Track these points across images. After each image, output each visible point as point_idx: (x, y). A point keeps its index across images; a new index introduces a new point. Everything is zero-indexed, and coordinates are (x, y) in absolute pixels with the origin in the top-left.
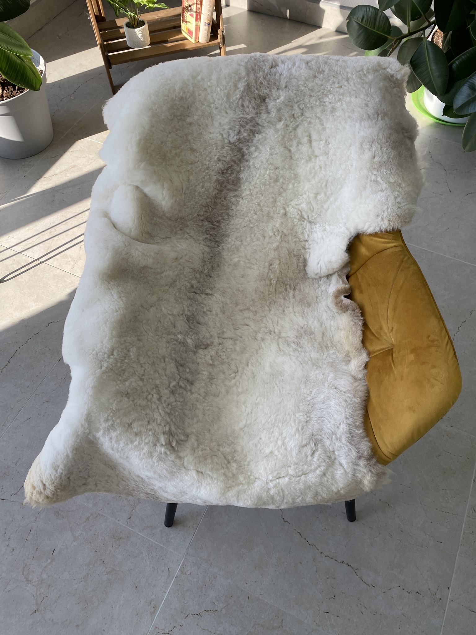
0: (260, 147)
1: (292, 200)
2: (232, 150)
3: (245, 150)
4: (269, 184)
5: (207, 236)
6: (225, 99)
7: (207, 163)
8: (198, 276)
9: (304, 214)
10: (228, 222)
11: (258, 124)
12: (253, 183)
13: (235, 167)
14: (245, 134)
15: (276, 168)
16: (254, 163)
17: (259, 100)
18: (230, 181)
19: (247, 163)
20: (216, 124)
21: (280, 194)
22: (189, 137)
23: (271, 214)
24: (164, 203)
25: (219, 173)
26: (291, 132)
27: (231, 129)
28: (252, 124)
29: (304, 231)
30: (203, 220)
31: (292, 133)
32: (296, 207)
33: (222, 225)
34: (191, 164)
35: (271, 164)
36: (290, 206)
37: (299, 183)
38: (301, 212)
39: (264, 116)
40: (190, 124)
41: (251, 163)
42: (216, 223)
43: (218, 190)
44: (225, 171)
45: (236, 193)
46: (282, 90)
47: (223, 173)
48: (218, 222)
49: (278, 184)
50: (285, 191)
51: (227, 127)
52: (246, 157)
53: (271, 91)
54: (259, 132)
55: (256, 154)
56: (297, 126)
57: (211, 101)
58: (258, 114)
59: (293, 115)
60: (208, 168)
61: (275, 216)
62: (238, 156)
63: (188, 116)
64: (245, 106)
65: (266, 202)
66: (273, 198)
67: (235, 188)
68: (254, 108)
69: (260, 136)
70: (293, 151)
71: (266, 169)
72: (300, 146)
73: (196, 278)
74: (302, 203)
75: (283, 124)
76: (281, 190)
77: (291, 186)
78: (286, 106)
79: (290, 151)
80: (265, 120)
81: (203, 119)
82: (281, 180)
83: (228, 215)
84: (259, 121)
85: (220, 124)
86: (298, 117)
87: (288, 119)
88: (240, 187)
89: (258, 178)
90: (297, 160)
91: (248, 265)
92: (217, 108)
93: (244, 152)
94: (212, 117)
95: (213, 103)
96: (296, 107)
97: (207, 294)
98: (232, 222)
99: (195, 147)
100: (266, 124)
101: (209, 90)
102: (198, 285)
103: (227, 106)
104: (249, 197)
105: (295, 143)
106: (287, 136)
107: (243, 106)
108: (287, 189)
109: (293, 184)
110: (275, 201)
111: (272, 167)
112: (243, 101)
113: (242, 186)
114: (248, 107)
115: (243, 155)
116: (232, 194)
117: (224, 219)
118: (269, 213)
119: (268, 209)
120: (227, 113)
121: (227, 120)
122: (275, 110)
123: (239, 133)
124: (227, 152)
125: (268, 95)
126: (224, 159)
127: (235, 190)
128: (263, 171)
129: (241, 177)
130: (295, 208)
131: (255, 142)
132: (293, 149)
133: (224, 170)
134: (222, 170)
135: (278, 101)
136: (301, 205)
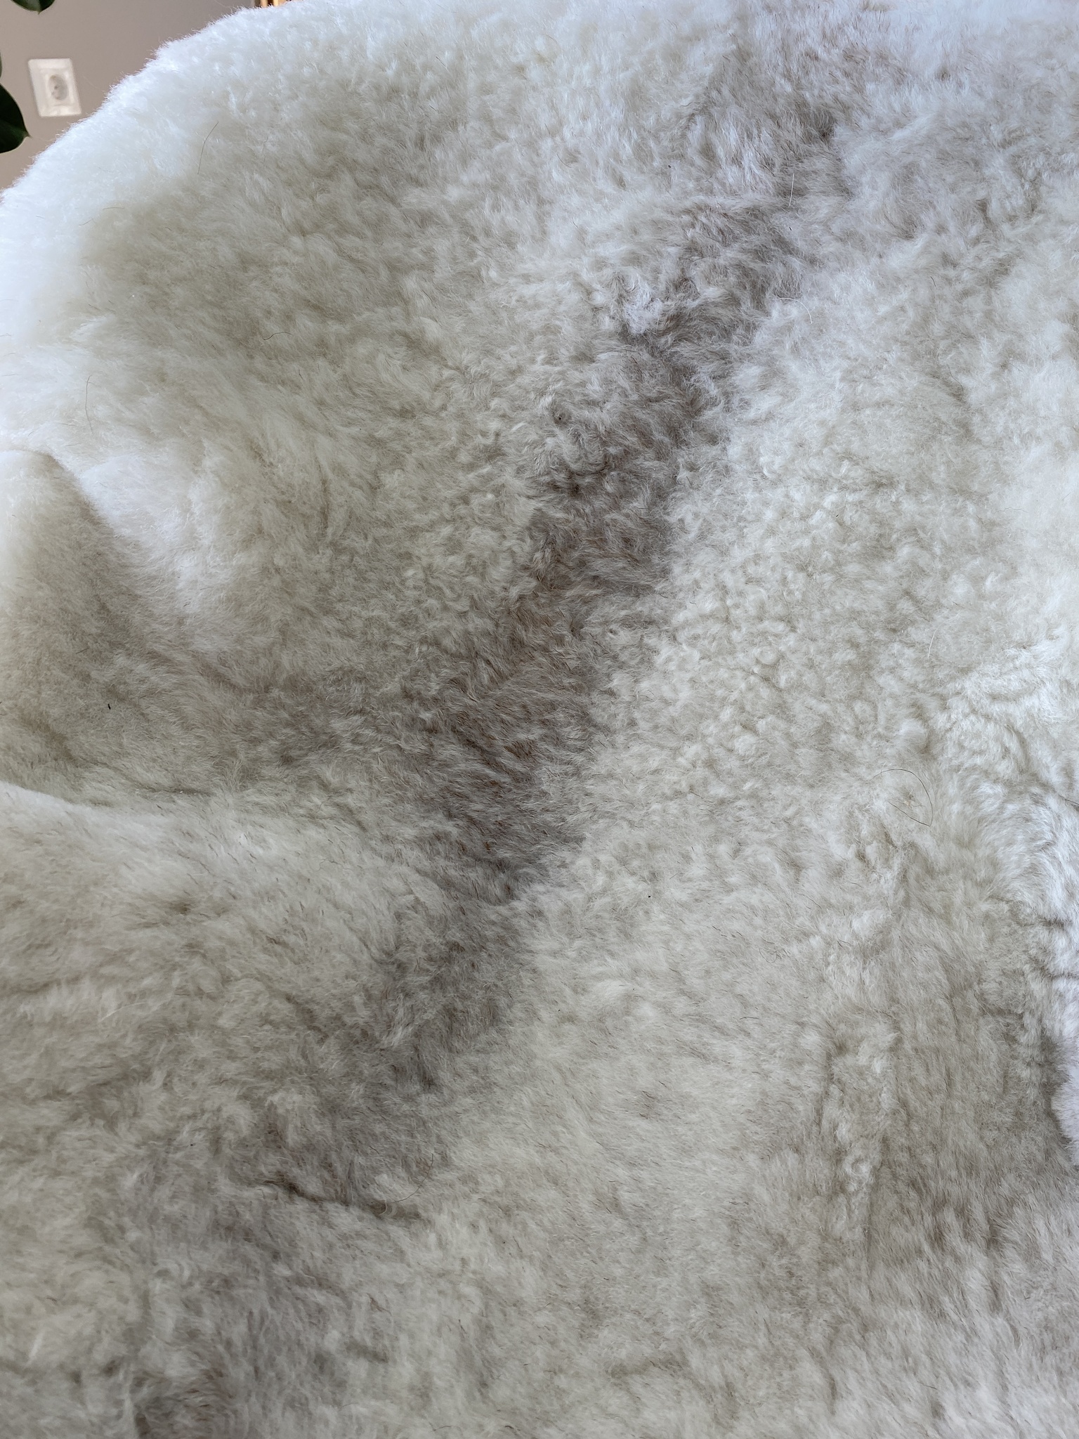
0: (793, 367)
1: (965, 671)
2: (635, 369)
3: (704, 377)
4: (836, 568)
5: (450, 828)
6: (616, 114)
7: (494, 425)
8: (330, 1059)
9: (1042, 753)
10: (579, 759)
11: (785, 245)
12: (738, 555)
13: (647, 462)
14: (711, 293)
15: (880, 484)
16: (751, 454)
17: (794, 131)
18: (610, 535)
19: (714, 451)
20: (561, 236)
21: (895, 628)
22: (411, 284)
23: (842, 740)
24: (187, 567)
25: (554, 487)
26: (966, 293)
27: (634, 260)
28: (756, 240)
29: (1044, 858)
30: (432, 730)
31: (976, 303)
32: (996, 709)
33: (547, 775)
34: (405, 413)
35: (848, 456)
36: (953, 702)
37: (1014, 571)
38: (1023, 743)
39: (821, 205)
40: (425, 219)
41: (735, 451)
42: (507, 760)
43: (537, 576)
44: (588, 480)
45: (643, 607)
46: (925, 88)
47: (575, 491)
48: (522, 751)
49: (888, 568)
50: (926, 611)
51: (613, 250)
52: (708, 414)
53: (859, 89)
54: (789, 292)
55: (764, 403)
56: (1003, 269)
57: (545, 120)
58: (790, 194)
59: (983, 206)
60: (494, 454)
61: (864, 752)
62: (668, 406)
63: (417, 183)
64: (720, 152)
65: (811, 665)
66: (854, 645)
67: (639, 576)
68: (767, 164)
69: (794, 310)
70: (973, 398)
71: (823, 484)
72: (1018, 372)
73: (314, 1078)
74: (1030, 689)
75: (926, 250)
76: (905, 606)
77: (960, 588)
78: (944, 158)
79: (959, 394)
80: (826, 224)
81: (496, 207)
82: (904, 552)
83: (585, 719)
84: (791, 228)
85: (581, 233)
86: (1012, 219)
87: (952, 226)
88: (665, 572)
89: (771, 532)
90: (998, 443)
91: (689, 1034)
92: (572, 157)
93: (698, 392)
94: (541, 202)
95: (553, 132)
96: (997, 165)
97: (378, 1209)
98: (605, 761)
99: (433, 331)
100: (830, 247)
101: (535, 73)
102: (319, 1128)
103: (627, 150)
104: (716, 628)
105: (987, 353)
106: (945, 311)
107: (708, 152)
108: (938, 605)
109: (977, 580)
110: (864, 667)
111: (858, 473)
112: (713, 125)
113: (677, 569)
114: (737, 160)
115: (693, 406)
116: (613, 608)
117: (558, 741)
118: (825, 731)
119: (824, 708)
120: (621, 183)
121: (618, 216)
122: (884, 180)
123: (682, 283)
124: (607, 382)
125: (846, 109)
126: (586, 413)
127: (637, 591)
128: (800, 495)
129: (673, 519)
130: (988, 718)
131: (761, 338)
132: (979, 386)
133: (582, 474)
134: (571, 474)
135: (899, 135)
136: (1028, 702)
